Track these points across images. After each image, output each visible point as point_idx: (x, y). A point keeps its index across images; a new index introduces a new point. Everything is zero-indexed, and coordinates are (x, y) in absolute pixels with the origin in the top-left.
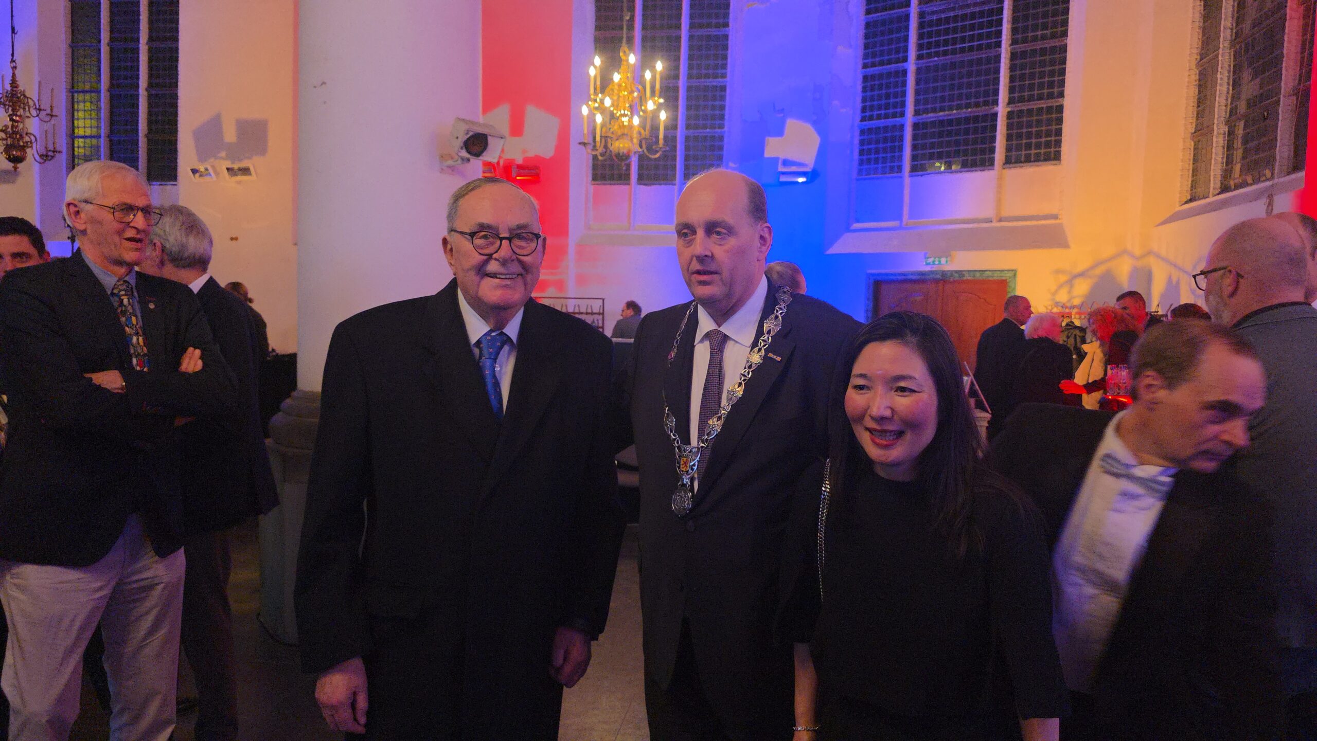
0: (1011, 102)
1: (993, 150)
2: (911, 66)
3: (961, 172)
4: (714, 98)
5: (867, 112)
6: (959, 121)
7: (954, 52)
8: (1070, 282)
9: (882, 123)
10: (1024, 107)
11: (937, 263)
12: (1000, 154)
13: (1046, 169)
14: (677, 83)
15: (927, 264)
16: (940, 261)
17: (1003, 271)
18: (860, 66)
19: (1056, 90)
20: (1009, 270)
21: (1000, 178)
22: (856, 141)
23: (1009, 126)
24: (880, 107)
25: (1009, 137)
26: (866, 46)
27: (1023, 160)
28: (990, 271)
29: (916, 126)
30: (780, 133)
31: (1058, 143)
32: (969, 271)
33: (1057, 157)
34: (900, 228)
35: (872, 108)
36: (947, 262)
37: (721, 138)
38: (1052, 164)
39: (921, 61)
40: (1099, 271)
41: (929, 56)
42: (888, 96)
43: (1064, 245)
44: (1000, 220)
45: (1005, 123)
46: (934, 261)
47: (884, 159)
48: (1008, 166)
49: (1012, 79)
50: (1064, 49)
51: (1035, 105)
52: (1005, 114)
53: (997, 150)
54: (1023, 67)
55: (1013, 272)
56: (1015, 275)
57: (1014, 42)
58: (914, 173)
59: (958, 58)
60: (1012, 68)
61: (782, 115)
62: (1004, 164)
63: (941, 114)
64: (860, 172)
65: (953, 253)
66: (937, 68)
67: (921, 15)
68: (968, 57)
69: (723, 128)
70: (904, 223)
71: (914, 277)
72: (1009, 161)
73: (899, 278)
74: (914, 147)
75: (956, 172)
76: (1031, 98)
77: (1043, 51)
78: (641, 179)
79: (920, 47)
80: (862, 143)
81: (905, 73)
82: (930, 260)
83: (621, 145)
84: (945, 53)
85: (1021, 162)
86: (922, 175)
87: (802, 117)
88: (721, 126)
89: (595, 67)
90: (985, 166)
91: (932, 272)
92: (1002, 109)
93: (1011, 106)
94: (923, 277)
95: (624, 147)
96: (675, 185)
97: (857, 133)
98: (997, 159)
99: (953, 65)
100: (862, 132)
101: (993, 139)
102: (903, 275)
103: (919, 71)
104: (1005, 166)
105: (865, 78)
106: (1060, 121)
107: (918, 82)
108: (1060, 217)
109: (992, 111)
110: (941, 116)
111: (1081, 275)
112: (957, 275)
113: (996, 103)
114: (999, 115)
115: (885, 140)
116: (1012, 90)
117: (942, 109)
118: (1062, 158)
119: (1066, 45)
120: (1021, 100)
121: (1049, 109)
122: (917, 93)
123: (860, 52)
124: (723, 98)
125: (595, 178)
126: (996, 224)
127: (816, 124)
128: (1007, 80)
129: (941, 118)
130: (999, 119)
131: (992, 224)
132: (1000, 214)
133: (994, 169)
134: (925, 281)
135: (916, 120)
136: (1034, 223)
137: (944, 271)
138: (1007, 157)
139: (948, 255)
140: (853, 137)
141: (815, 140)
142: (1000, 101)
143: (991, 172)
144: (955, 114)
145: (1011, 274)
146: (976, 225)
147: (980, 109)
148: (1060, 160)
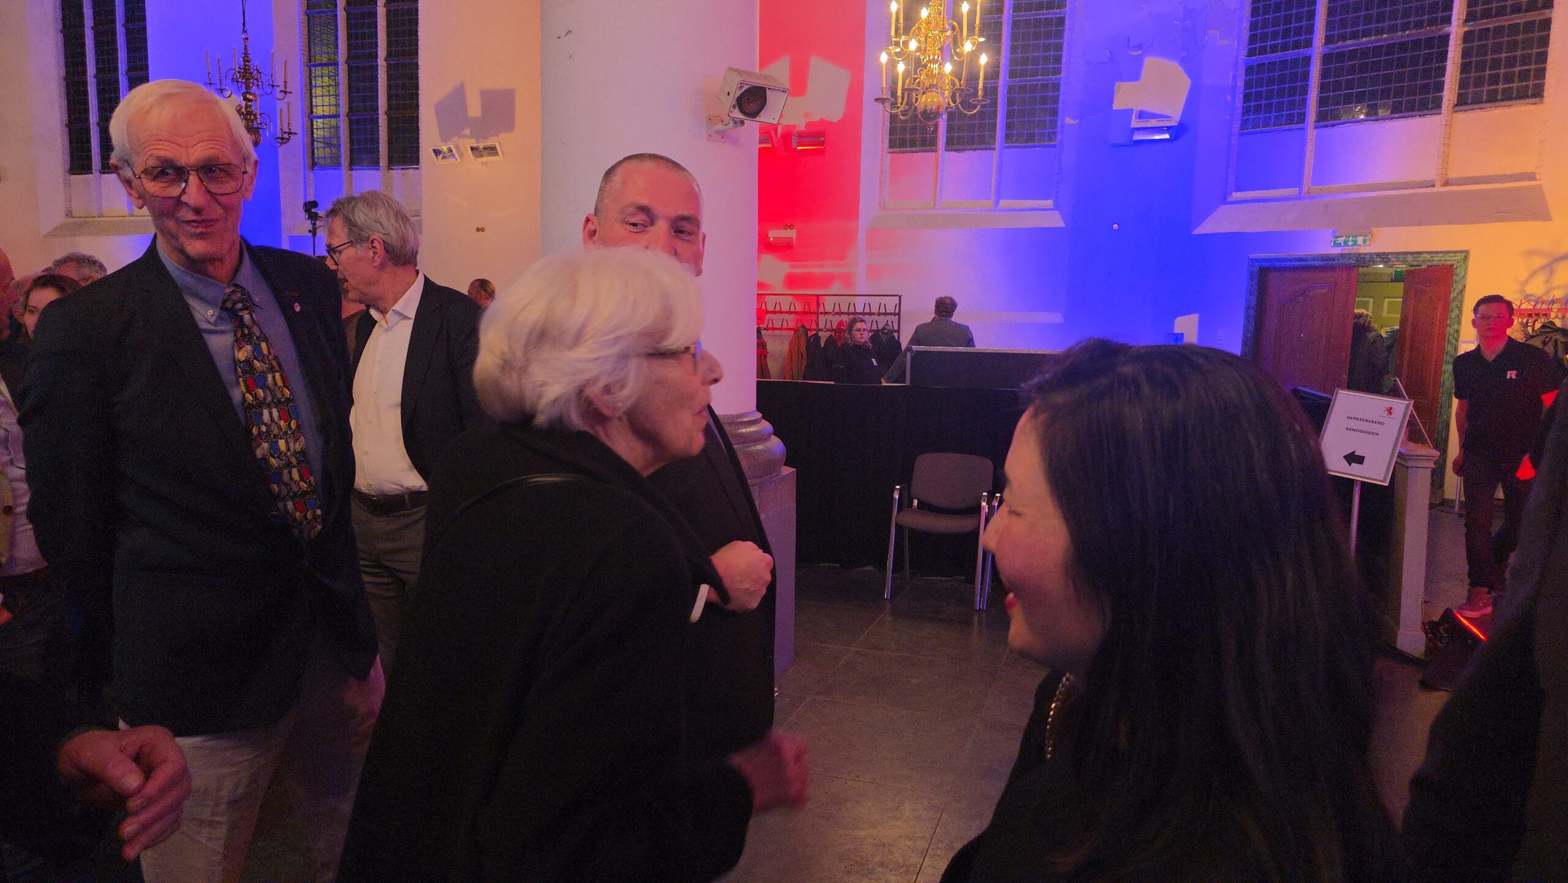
0: (1470, 17)
1: (1440, 87)
3: (1391, 119)
4: (1047, 35)
5: (1257, 41)
6: (1390, 49)
8: (1550, 267)
9: (1278, 56)
10: (1491, 24)
11: (1350, 243)
12: (1450, 93)
13: (1520, 111)
14: (1000, 17)
15: (1337, 245)
16: (1355, 242)
17: (1450, 252)
20: (1456, 252)
21: (1449, 125)
22: (1240, 83)
23: (1466, 54)
24: (1275, 35)
25: (1465, 68)
27: (1484, 99)
28: (1427, 252)
29: (1326, 58)
30: (1135, 76)
31: (1541, 73)
32: (1399, 254)
33: (1537, 93)
34: (1299, 197)
35: (1264, 37)
36: (1365, 241)
37: (1056, 87)
38: (1529, 104)
42: (1288, 20)
43: (1543, 215)
44: (1447, 184)
45: (1460, 49)
46: (1346, 242)
47: (1280, 104)
48: (1463, 108)
51: (1504, 21)
52: (1461, 36)
53: (1446, 86)
55: (1465, 254)
56: (1466, 259)
58: (1322, 123)
61: (1140, 52)
62: (1455, 106)
63: (1364, 40)
64: (1244, 124)
65: (1374, 230)
69: (1059, 73)
70: (1305, 189)
71: (1317, 263)
72: (1462, 102)
73: (1296, 264)
74: (1323, 87)
75: (1384, 119)
76: (1500, 12)
78: (951, 144)
80: (1248, 85)
82: (1341, 240)
83: (929, 100)
85: (1481, 102)
86: (1333, 125)
87: (1165, 52)
88: (1057, 71)
89: (898, 2)
90: (1427, 109)
91: (1342, 255)
92: (1456, 29)
93: (1471, 23)
94: (1330, 263)
95: (932, 102)
96: (994, 149)
97: (1242, 72)
98: (1445, 99)
100: (1249, 70)
101: (1442, 71)
102: (1301, 259)
104: (1456, 109)
106: (1545, 42)
108: (1538, 177)
109: (1441, 33)
110: (1364, 43)
112: (1379, 260)
113: (1448, 20)
114: (1452, 37)
115: (1282, 79)
116: (1472, 2)
117: (1366, 33)
118: (1546, 94)
120: (1485, 15)
121: (1529, 26)
122: (1331, 12)
124: (1060, 34)
125: (892, 144)
126: (1438, 189)
127: (1185, 63)
129: (1364, 46)
130: (1452, 42)
131: (1434, 190)
132: (1446, 174)
133: (1440, 114)
134: (1332, 268)
135: (1327, 51)
136: (1499, 186)
137: (1360, 254)
138: (1460, 96)
139: (1367, 233)
140: (1235, 77)
141: (1183, 83)
142: (1454, 17)
143: (1436, 118)
144: (1386, 39)
145: (1460, 257)
146: (1410, 191)
147: (1423, 30)
148: (1543, 96)
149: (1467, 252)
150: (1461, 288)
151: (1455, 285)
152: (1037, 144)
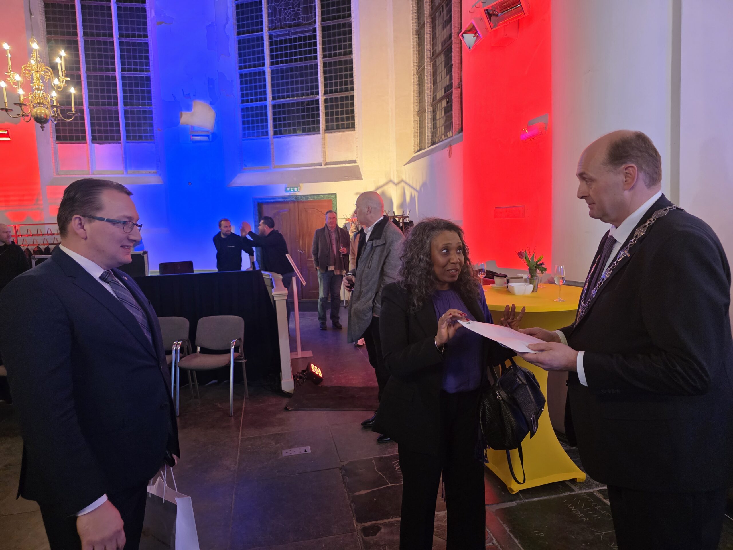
0: (326, 93)
1: (318, 122)
2: (268, 69)
3: (302, 135)
4: (142, 85)
5: (244, 97)
6: (298, 104)
7: (291, 61)
9: (254, 104)
10: (333, 96)
11: (292, 191)
12: (322, 125)
13: (348, 133)
14: (114, 74)
15: (287, 192)
16: (294, 190)
17: (330, 194)
18: (237, 68)
19: (349, 86)
20: (332, 194)
21: (324, 139)
22: (240, 116)
23: (326, 108)
24: (251, 95)
25: (327, 114)
26: (240, 55)
27: (335, 128)
28: (321, 194)
29: (274, 106)
30: (190, 109)
31: (353, 118)
32: (311, 195)
33: (352, 126)
35: (247, 95)
36: (297, 190)
37: (151, 112)
38: (351, 131)
39: (273, 66)
41: (277, 63)
42: (256, 87)
43: (360, 178)
44: (326, 164)
45: (323, 106)
46: (290, 190)
47: (258, 126)
48: (327, 131)
49: (325, 79)
50: (351, 62)
51: (338, 95)
52: (323, 100)
53: (321, 122)
54: (330, 72)
56: (336, 197)
57: (324, 56)
58: (276, 136)
59: (294, 65)
60: (325, 72)
61: (189, 98)
62: (325, 130)
63: (288, 99)
64: (244, 135)
65: (301, 184)
66: (282, 71)
67: (271, 37)
68: (299, 64)
69: (152, 105)
70: (273, 166)
71: (280, 200)
72: (328, 129)
73: (272, 200)
74: (275, 120)
75: (300, 135)
76: (336, 91)
77: (340, 63)
78: (94, 139)
79: (271, 57)
80: (243, 117)
81: (264, 73)
82: (288, 189)
84: (286, 62)
85: (334, 129)
86: (280, 137)
87: (203, 99)
88: (150, 104)
90: (315, 131)
91: (290, 196)
92: (321, 97)
93: (326, 95)
94: (286, 200)
96: (121, 143)
97: (240, 110)
98: (321, 127)
99: (292, 69)
100: (243, 110)
101: (318, 115)
102: (273, 198)
103: (272, 72)
104: (325, 132)
105: (241, 76)
106: (353, 105)
107: (273, 79)
108: (357, 162)
109: (316, 98)
110: (287, 101)
112: (304, 198)
113: (317, 93)
114: (320, 100)
115: (257, 115)
116: (325, 86)
117: (288, 97)
119: (352, 60)
120: (331, 92)
121: (347, 97)
122: (273, 86)
123: (237, 59)
124: (149, 85)
125: (58, 139)
126: (323, 167)
127: (212, 103)
128: (323, 80)
129: (288, 102)
130: (320, 103)
131: (321, 167)
132: (325, 160)
133: (320, 134)
134: (287, 202)
135: (274, 103)
136: (344, 165)
137: (297, 196)
138: (326, 126)
139: (298, 186)
140: (237, 113)
141: (212, 114)
142: (320, 92)
143: (319, 136)
144: (296, 100)
145: (334, 196)
146: (313, 167)
147: (309, 97)
148: (355, 128)
149: (335, 194)
152: (144, 141)
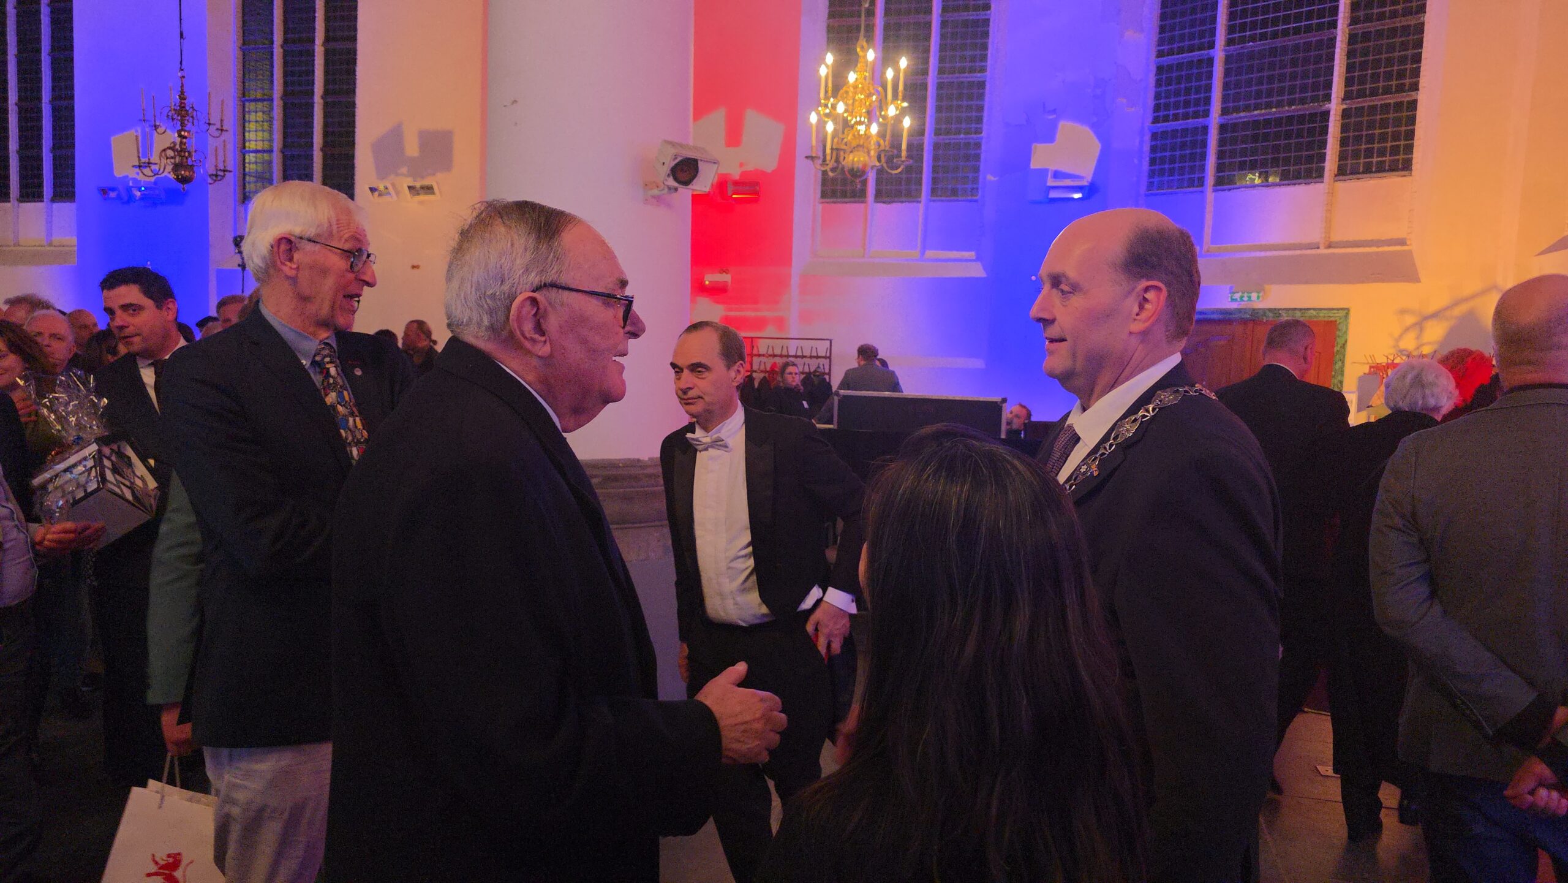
0: (1347, 97)
1: (1322, 158)
2: (1219, 54)
3: (1280, 185)
4: (970, 97)
5: (1160, 111)
6: (1279, 122)
7: (1275, 35)
8: (1419, 325)
9: (1179, 124)
10: (1366, 103)
11: (1246, 299)
12: (1331, 164)
13: (1391, 182)
14: (926, 79)
15: (1233, 300)
16: (1250, 297)
17: (1333, 309)
18: (1153, 54)
19: (1407, 81)
20: (1338, 309)
21: (1331, 193)
22: (1147, 148)
23: (1344, 128)
24: (1177, 106)
25: (1344, 142)
26: (1162, 29)
27: (1361, 170)
28: (1315, 309)
29: (1223, 128)
30: (1050, 138)
31: (1409, 149)
32: (1287, 310)
33: (1406, 166)
35: (1167, 106)
36: (1258, 297)
37: (978, 145)
38: (1398, 176)
39: (1232, 47)
40: (1458, 311)
41: (1242, 40)
42: (1188, 91)
43: (1411, 276)
44: (1329, 246)
45: (1339, 125)
46: (1242, 297)
47: (1182, 168)
48: (1341, 177)
49: (1350, 68)
50: (1420, 29)
51: (1377, 101)
52: (1340, 113)
53: (1328, 158)
54: (1365, 52)
55: (1346, 311)
56: (1347, 316)
57: (1354, 21)
58: (1219, 187)
59: (1279, 42)
60: (1350, 54)
61: (1054, 116)
62: (1336, 176)
63: (1256, 112)
64: (1151, 185)
65: (1267, 287)
66: (1251, 56)
68: (1291, 41)
69: (981, 133)
71: (1215, 316)
72: (1342, 172)
74: (1221, 155)
75: (1275, 185)
76: (1374, 93)
77: (1393, 32)
78: (879, 196)
79: (1231, 30)
80: (1153, 149)
81: (1210, 61)
82: (1237, 296)
83: (856, 159)
84: (1263, 37)
85: (1359, 173)
86: (1229, 190)
87: (1078, 118)
88: (978, 131)
89: (827, 66)
90: (1311, 178)
91: (1240, 311)
92: (1335, 107)
93: (1348, 102)
94: (1228, 317)
95: (859, 161)
96: (920, 202)
97: (1147, 137)
98: (1327, 169)
99: (1273, 52)
100: (1154, 136)
101: (1323, 144)
103: (1228, 59)
104: (1336, 178)
105: (1160, 69)
106: (1412, 120)
107: (1227, 73)
108: (1408, 242)
109: (1324, 108)
110: (1256, 116)
111: (1435, 315)
112: (1271, 315)
113: (1328, 97)
114: (1332, 114)
116: (1349, 82)
117: (1257, 107)
118: (1413, 167)
119: (1423, 24)
120: (1361, 94)
121: (1399, 106)
122: (1226, 86)
123: (1155, 37)
124: (981, 96)
125: (824, 195)
126: (1322, 251)
127: (1096, 128)
128: (1344, 69)
129: (1256, 118)
130: (1332, 118)
131: (1318, 251)
132: (1329, 238)
133: (1322, 182)
134: (1229, 322)
135: (1223, 121)
136: (1374, 249)
137: (1254, 310)
138: (1340, 166)
139: (1260, 290)
140: (1141, 142)
141: (1095, 147)
142: (1334, 96)
143: (1319, 187)
144: (1275, 113)
145: (1342, 313)
146: (1298, 252)
147: (1306, 106)
148: (1411, 170)
149: (1348, 310)
150: (1343, 342)
151: (1338, 340)
152: (960, 198)
